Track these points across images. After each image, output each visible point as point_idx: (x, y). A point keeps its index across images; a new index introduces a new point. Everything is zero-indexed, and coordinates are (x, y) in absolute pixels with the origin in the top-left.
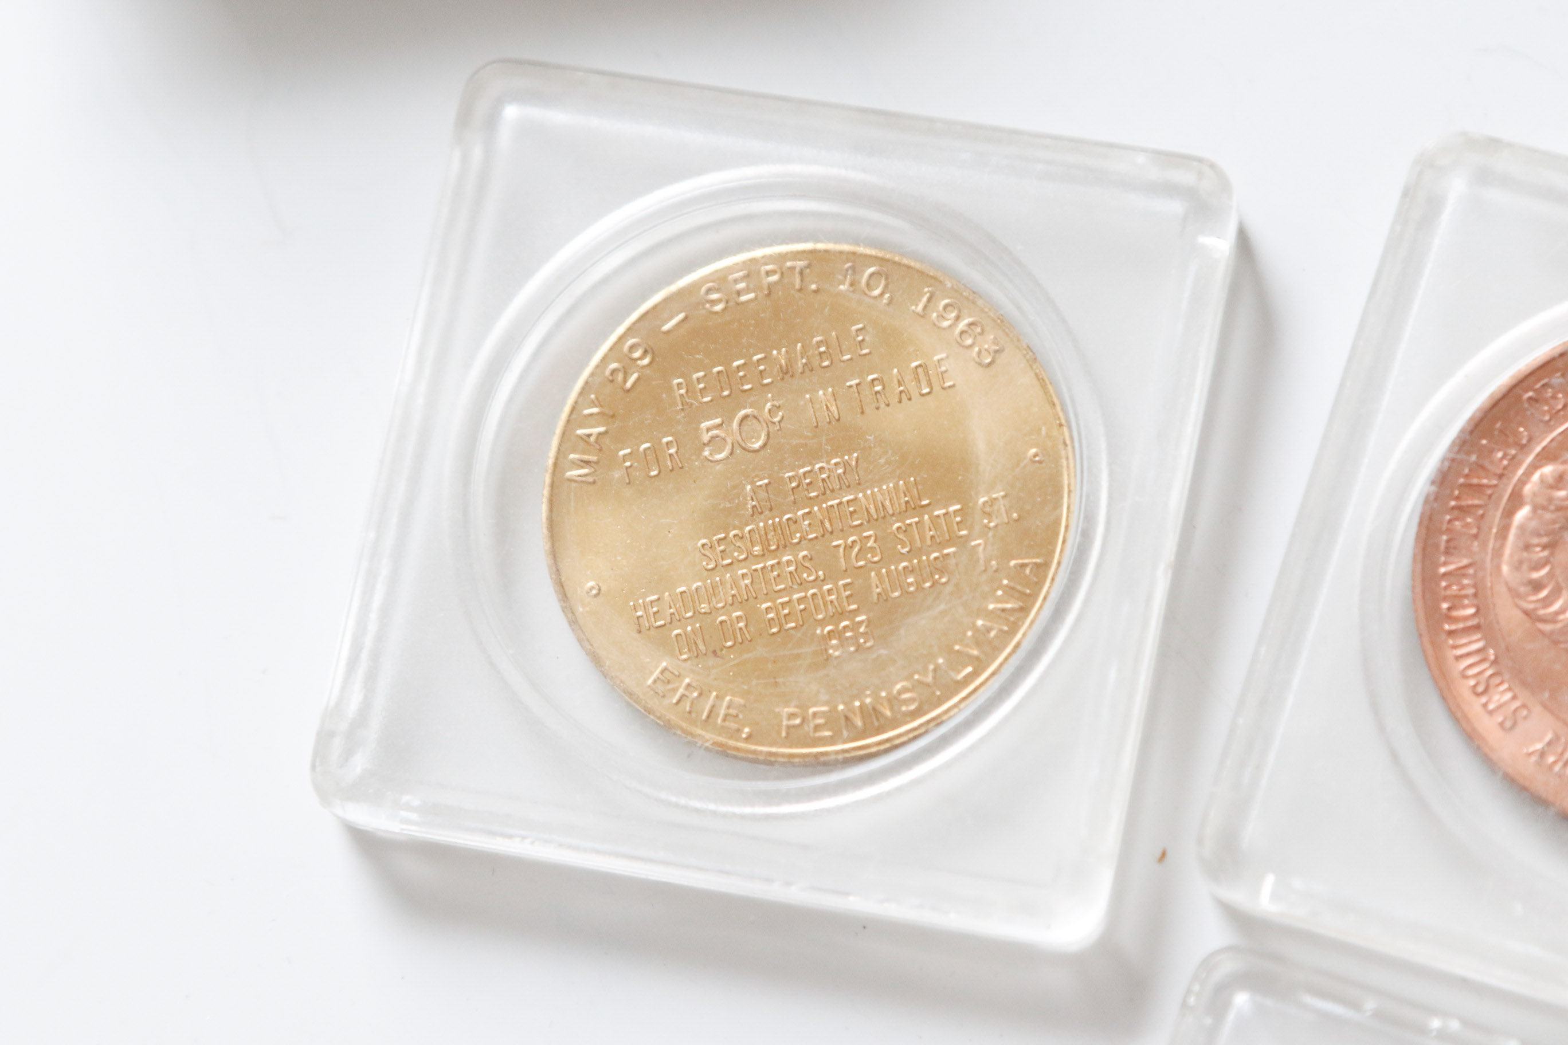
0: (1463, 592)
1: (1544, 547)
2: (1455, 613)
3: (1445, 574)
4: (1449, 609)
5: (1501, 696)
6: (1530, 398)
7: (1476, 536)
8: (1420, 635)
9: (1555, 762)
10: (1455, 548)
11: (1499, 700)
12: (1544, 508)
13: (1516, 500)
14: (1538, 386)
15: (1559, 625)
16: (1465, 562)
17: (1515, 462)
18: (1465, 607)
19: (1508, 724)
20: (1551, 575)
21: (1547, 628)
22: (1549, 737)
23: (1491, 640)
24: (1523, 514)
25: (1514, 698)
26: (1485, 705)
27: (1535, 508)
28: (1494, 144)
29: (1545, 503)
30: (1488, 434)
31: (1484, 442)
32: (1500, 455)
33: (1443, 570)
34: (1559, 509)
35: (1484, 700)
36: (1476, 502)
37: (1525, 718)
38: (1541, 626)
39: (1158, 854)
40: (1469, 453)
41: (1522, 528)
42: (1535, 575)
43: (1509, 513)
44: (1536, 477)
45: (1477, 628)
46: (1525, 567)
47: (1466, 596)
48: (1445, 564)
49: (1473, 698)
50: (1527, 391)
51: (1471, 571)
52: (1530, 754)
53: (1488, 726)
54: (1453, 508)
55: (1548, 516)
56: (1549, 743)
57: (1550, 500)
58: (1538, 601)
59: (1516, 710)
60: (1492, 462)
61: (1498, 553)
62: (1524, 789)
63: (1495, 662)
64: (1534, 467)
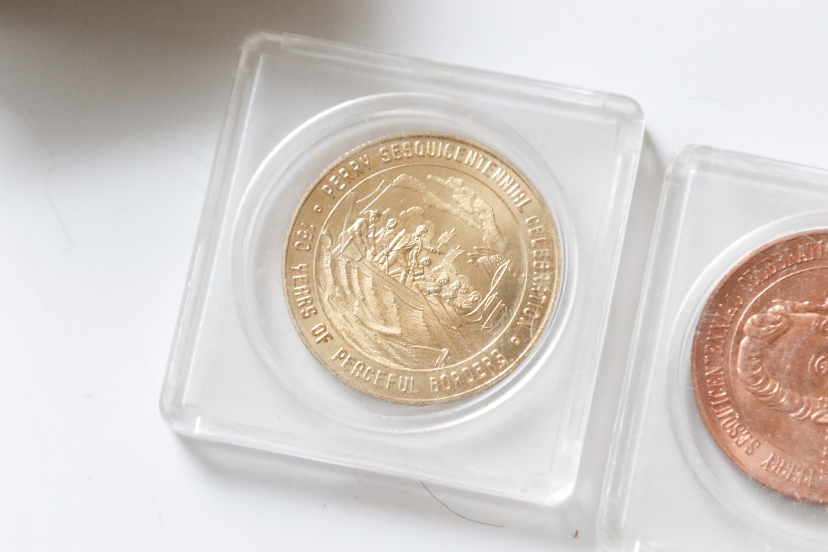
0: (719, 384)
1: (758, 358)
2: (716, 396)
3: (708, 376)
4: (713, 394)
5: (744, 437)
6: (742, 280)
7: (722, 355)
8: (699, 408)
9: (776, 469)
10: (712, 362)
11: (743, 439)
12: (756, 337)
13: (741, 334)
14: (745, 274)
15: (770, 397)
16: (718, 368)
17: (738, 314)
18: (721, 392)
19: (750, 451)
20: (762, 372)
21: (764, 399)
22: (771, 456)
23: (737, 407)
24: (745, 341)
25: (752, 437)
26: (737, 442)
27: (752, 337)
28: (707, 149)
29: (756, 335)
30: (723, 301)
31: (721, 305)
32: (730, 311)
33: (707, 374)
34: (763, 337)
35: (736, 440)
36: (720, 337)
37: (758, 447)
38: (761, 399)
39: (574, 533)
40: (714, 312)
41: (746, 349)
42: (755, 373)
43: (738, 342)
44: (749, 321)
45: (728, 403)
46: (749, 368)
47: (721, 386)
48: (708, 371)
49: (731, 439)
50: (739, 277)
51: (722, 373)
52: (762, 466)
53: (740, 453)
54: (709, 341)
55: (758, 341)
56: (772, 459)
57: (758, 333)
58: (757, 386)
59: (752, 444)
60: (726, 315)
61: (735, 363)
62: (763, 485)
63: (739, 420)
64: (747, 317)
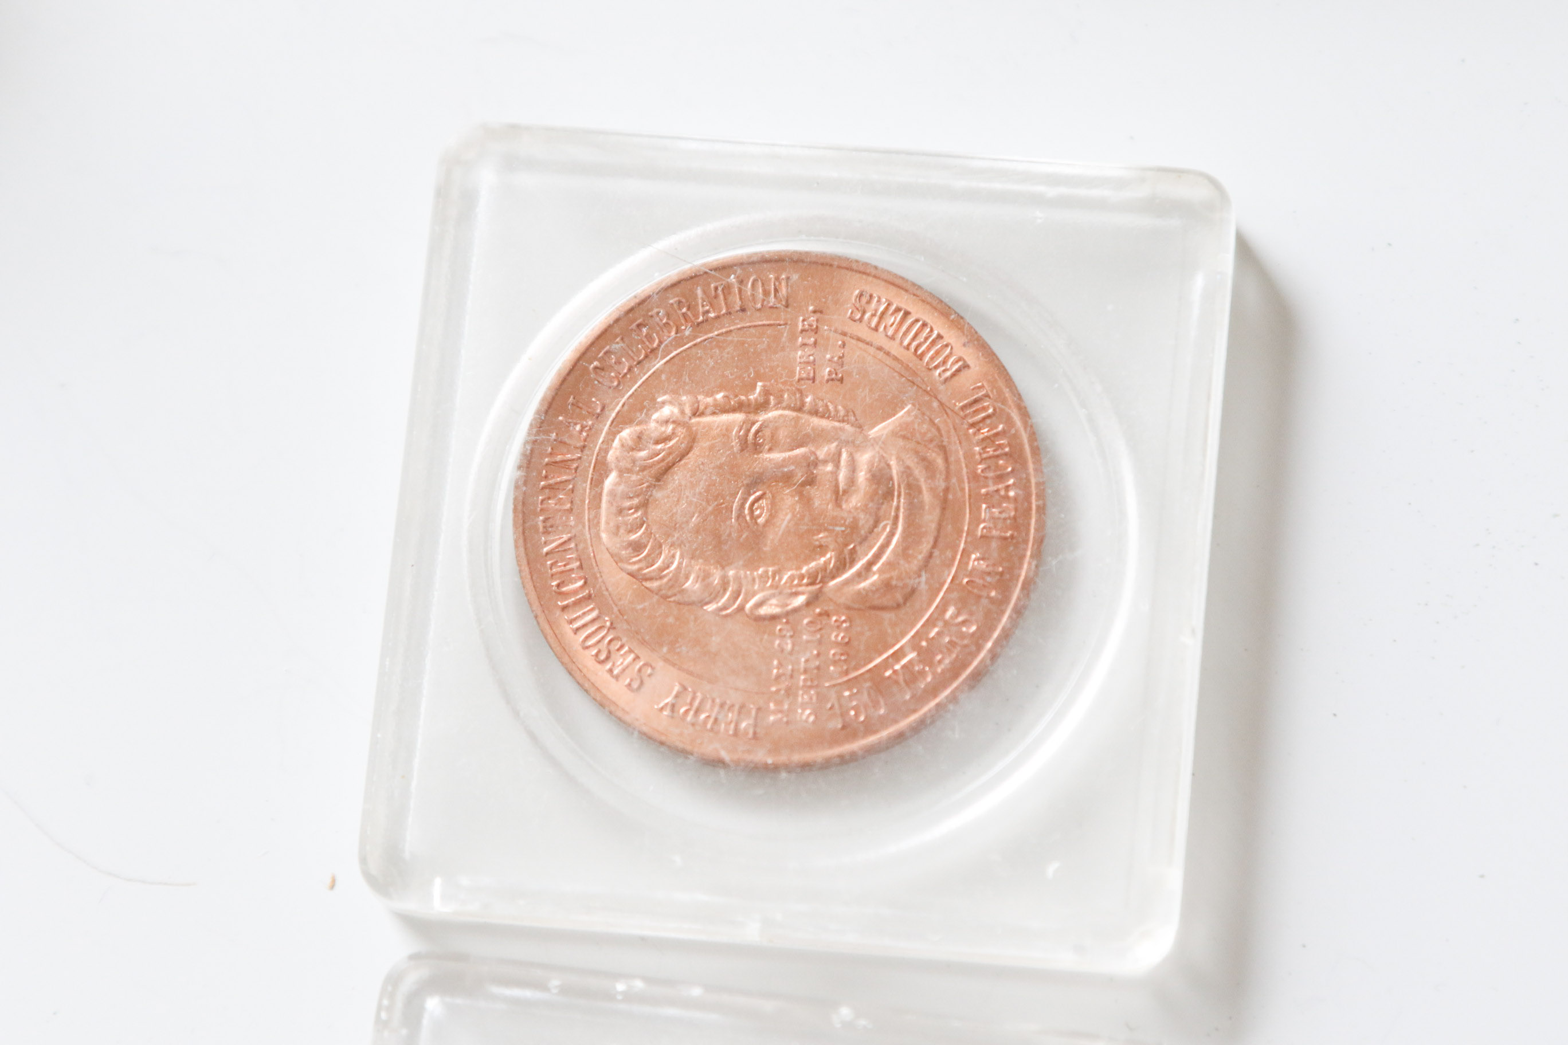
0: (568, 567)
1: (637, 509)
2: (564, 589)
3: (547, 554)
4: (558, 586)
5: (622, 661)
6: (596, 368)
7: (571, 510)
8: (536, 617)
9: (687, 712)
10: (552, 526)
11: (622, 663)
12: (629, 471)
13: (602, 469)
14: (601, 355)
15: (665, 580)
16: (565, 537)
17: (592, 433)
18: (573, 581)
19: (635, 685)
20: (649, 534)
21: (654, 585)
22: (677, 688)
23: (604, 608)
24: (610, 481)
25: (637, 658)
26: (611, 671)
27: (621, 472)
28: (514, 130)
29: (629, 466)
30: (563, 411)
31: (561, 418)
32: (578, 427)
33: (545, 550)
34: (643, 469)
35: (608, 666)
36: (565, 478)
37: (650, 675)
38: (648, 584)
39: (329, 881)
40: (547, 432)
41: (612, 493)
42: (634, 537)
43: (598, 483)
44: (616, 443)
45: (589, 597)
46: (622, 531)
47: (572, 570)
48: (546, 543)
49: (599, 666)
50: (591, 363)
51: (572, 545)
52: (662, 709)
53: (616, 690)
54: (544, 488)
55: (634, 477)
56: (677, 696)
57: (634, 461)
58: (640, 561)
59: (640, 670)
60: (571, 436)
61: (595, 522)
62: (662, 743)
63: (612, 627)
64: (613, 434)
